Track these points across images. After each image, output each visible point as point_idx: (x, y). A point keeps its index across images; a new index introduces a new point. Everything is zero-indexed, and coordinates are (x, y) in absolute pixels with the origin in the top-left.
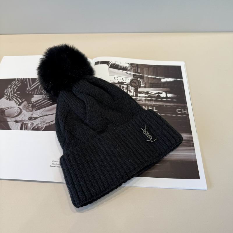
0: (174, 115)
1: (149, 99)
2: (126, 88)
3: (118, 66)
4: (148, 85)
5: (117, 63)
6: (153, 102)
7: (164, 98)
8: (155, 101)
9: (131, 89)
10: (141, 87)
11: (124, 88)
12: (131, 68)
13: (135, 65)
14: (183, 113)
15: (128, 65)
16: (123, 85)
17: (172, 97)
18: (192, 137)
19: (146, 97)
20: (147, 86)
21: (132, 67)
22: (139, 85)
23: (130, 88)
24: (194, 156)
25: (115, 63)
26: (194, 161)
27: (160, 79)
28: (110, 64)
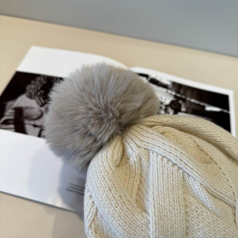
2: (164, 109)
3: (158, 82)
5: (158, 79)
10: (181, 111)
12: (172, 87)
13: (178, 84)
15: (169, 83)
16: (162, 105)
20: (189, 111)
23: (169, 110)
27: (204, 107)
28: (149, 79)
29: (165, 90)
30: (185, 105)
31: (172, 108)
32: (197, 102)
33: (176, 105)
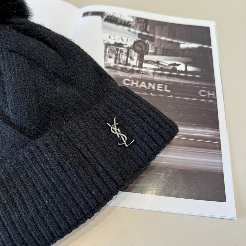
0: (194, 99)
1: (160, 72)
2: (125, 53)
3: (117, 19)
4: (160, 51)
5: (117, 15)
6: (165, 77)
7: (182, 72)
8: (168, 76)
9: (133, 56)
10: (149, 53)
11: (122, 52)
12: (136, 24)
13: (143, 20)
14: (209, 96)
15: (131, 20)
16: (122, 48)
17: (194, 71)
18: (219, 135)
19: (154, 69)
20: (158, 52)
21: (138, 22)
22: (147, 50)
23: (132, 54)
24: (220, 165)
25: (113, 15)
26: (219, 172)
27: (178, 44)
28: (105, 17)
29: (126, 28)
31: (136, 51)
32: (169, 39)
33: (141, 46)
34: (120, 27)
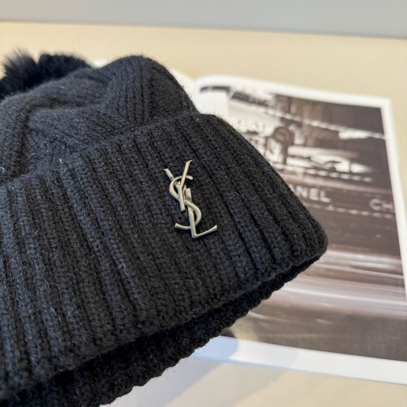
0: (364, 213)
2: (262, 144)
3: (248, 97)
4: (312, 142)
6: (321, 180)
7: (344, 173)
8: (325, 178)
9: (273, 148)
10: (295, 145)
11: (258, 143)
12: (275, 103)
13: (285, 98)
14: (384, 210)
15: (269, 98)
16: (257, 138)
18: (401, 265)
19: (305, 168)
20: (309, 143)
21: (279, 101)
23: (271, 145)
24: (405, 309)
26: (403, 318)
27: (337, 133)
28: (232, 94)
29: (262, 110)
30: (302, 133)
31: (278, 141)
32: (324, 125)
33: (284, 135)
34: (254, 108)
